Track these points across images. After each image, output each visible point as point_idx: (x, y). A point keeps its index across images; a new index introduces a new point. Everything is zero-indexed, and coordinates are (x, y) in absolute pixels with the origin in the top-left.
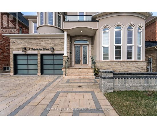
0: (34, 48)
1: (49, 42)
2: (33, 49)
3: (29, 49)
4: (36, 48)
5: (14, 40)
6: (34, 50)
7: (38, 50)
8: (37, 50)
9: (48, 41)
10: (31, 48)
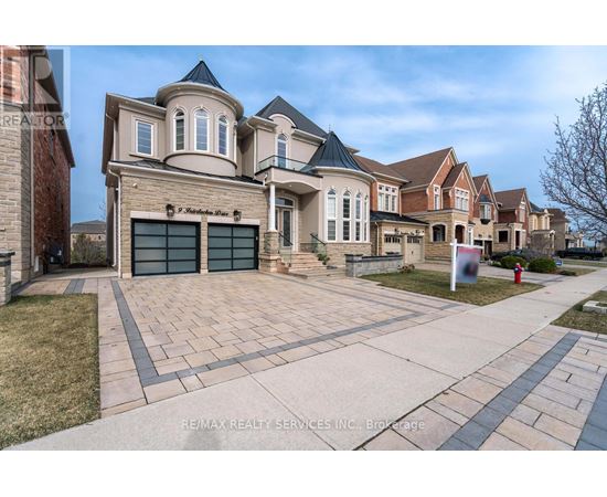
0: (193, 208)
1: (227, 197)
2: (189, 211)
3: (180, 210)
4: (197, 209)
5: (135, 182)
6: (193, 212)
7: (202, 213)
8: (200, 212)
9: (225, 194)
10: (184, 206)
